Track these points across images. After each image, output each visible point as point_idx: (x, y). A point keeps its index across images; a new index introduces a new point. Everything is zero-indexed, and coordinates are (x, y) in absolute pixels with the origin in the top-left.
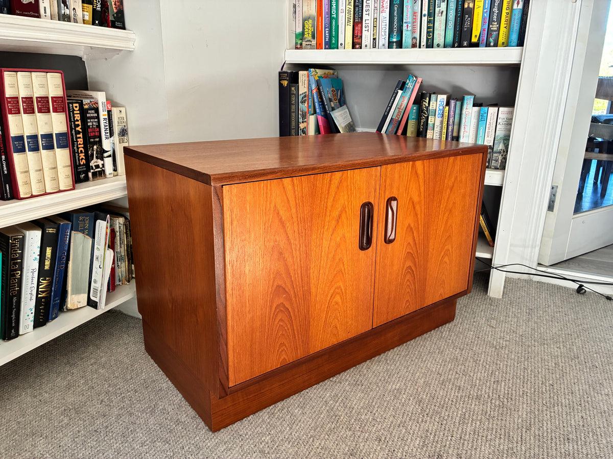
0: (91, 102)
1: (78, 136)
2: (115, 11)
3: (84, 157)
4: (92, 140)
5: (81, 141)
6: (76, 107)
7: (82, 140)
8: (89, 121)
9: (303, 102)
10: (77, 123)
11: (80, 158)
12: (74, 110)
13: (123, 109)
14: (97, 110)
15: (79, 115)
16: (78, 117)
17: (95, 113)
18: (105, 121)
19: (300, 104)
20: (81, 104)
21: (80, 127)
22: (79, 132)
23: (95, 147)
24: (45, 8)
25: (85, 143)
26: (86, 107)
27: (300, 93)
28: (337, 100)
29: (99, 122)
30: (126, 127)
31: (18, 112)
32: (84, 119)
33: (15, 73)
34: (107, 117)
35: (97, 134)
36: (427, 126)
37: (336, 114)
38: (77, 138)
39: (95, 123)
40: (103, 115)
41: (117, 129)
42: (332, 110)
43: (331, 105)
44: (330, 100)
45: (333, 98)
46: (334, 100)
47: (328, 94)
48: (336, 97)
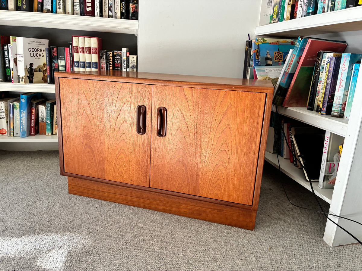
0: (118, 52)
1: (110, 66)
2: (132, 12)
4: (116, 68)
5: (111, 68)
6: (111, 54)
7: (112, 67)
8: (116, 60)
9: (252, 60)
10: (110, 60)
12: (109, 55)
13: (135, 57)
14: (121, 56)
15: (112, 57)
16: (111, 58)
17: (119, 57)
18: (124, 61)
20: (113, 53)
21: (112, 62)
22: (111, 64)
24: (97, 12)
25: (113, 69)
26: (115, 54)
27: (251, 54)
28: (281, 59)
29: (121, 61)
30: (136, 65)
31: (78, 52)
32: (114, 59)
33: (78, 37)
34: (126, 59)
35: (119, 66)
36: (318, 80)
37: (266, 69)
38: (109, 66)
39: (119, 61)
40: (124, 58)
41: (131, 65)
42: (265, 66)
43: (266, 62)
44: (267, 59)
45: (275, 58)
46: (276, 59)
47: (267, 54)
48: (279, 58)
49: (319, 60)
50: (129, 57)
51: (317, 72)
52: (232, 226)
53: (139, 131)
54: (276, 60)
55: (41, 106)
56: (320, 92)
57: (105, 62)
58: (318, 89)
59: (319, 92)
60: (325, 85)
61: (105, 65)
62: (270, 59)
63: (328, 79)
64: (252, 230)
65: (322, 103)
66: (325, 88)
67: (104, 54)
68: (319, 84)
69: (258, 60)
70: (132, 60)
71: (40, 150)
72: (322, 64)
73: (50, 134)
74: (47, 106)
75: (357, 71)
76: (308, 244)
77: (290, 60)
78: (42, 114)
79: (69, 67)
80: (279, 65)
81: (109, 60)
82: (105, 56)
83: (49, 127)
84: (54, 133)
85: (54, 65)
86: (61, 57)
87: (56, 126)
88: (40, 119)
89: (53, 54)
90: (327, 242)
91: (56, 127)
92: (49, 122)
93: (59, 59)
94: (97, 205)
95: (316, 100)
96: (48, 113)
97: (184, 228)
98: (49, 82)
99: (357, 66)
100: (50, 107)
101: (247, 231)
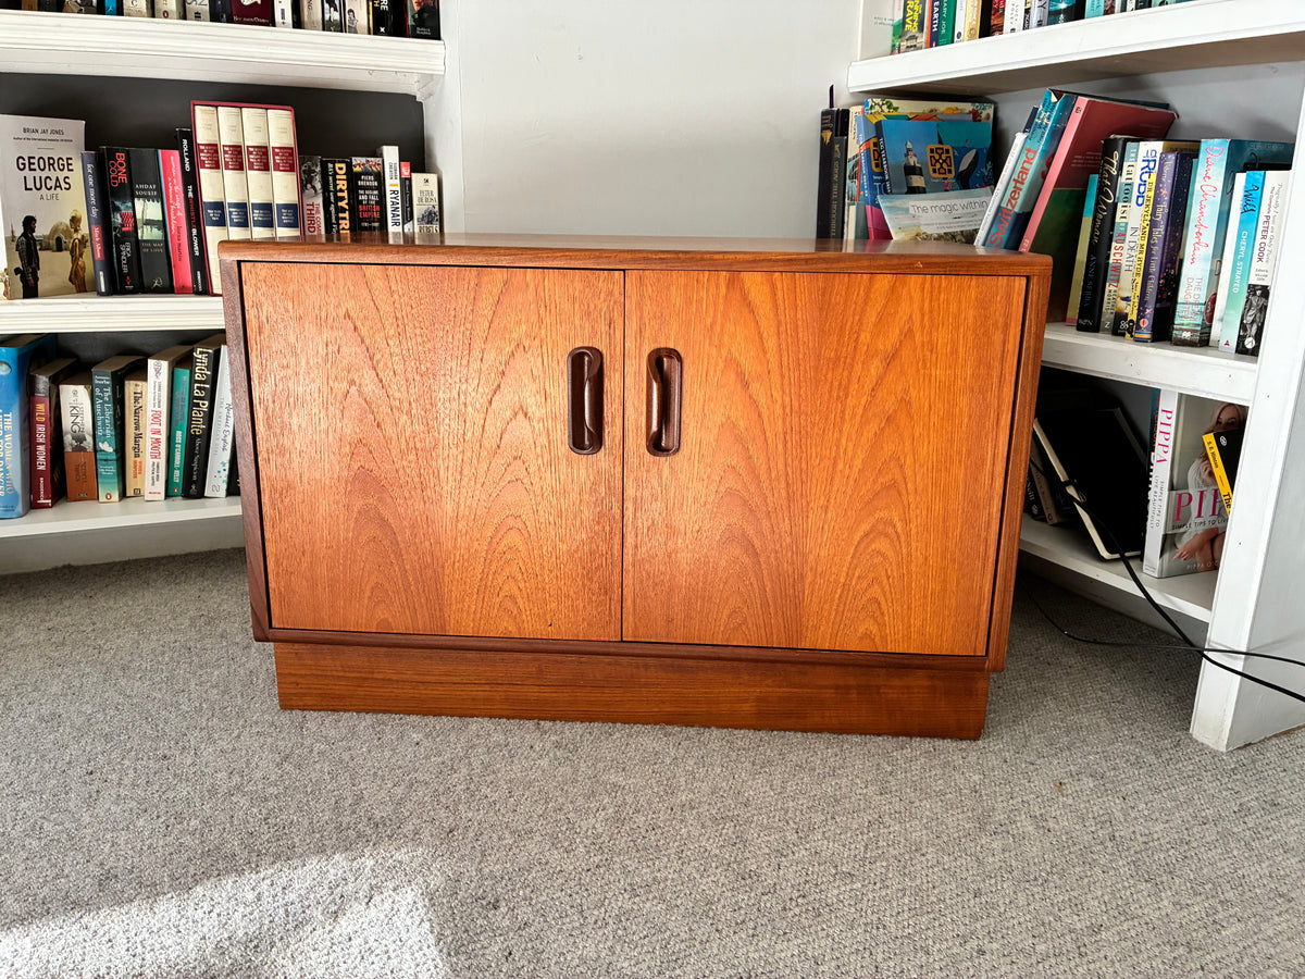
0: (367, 161)
1: (341, 215)
2: (416, 8)
4: (366, 224)
5: (345, 224)
6: (341, 169)
7: (348, 222)
8: (362, 192)
9: (852, 178)
10: (339, 194)
12: (336, 173)
13: (433, 178)
14: (380, 177)
15: (345, 183)
16: (342, 185)
17: (375, 181)
18: (394, 196)
19: (848, 181)
20: (350, 166)
21: (346, 201)
22: (343, 210)
24: (283, 11)
25: (353, 228)
26: (357, 169)
27: (849, 157)
28: (950, 171)
29: (382, 195)
30: (437, 208)
31: (216, 166)
32: (353, 189)
33: (214, 109)
34: (398, 188)
35: (376, 215)
36: (1112, 230)
37: (912, 203)
38: (338, 219)
39: (374, 196)
40: (391, 185)
41: (418, 211)
42: (907, 193)
43: (908, 182)
44: (910, 170)
45: (931, 168)
46: (934, 171)
47: (907, 155)
48: (944, 165)
49: (1112, 164)
50: (410, 180)
51: (1105, 204)
52: (910, 735)
53: (577, 443)
54: (937, 175)
55: (72, 388)
56: (1124, 268)
57: (319, 200)
58: (1111, 261)
59: (1118, 269)
60: (1145, 247)
61: (322, 215)
62: (918, 172)
63: (1153, 224)
64: (976, 738)
65: (1136, 304)
66: (1143, 256)
67: (315, 171)
68: (1114, 244)
69: (882, 174)
70: (422, 192)
71: (64, 567)
72: (1123, 179)
73: (116, 496)
74: (98, 386)
75: (1256, 194)
76: (1157, 754)
77: (1018, 169)
78: (78, 420)
79: (178, 228)
80: (947, 191)
81: (335, 192)
82: (318, 178)
83: (108, 470)
84: (130, 492)
85: (117, 219)
86: (146, 186)
87: (135, 462)
88: (68, 439)
89: (113, 175)
90: (1206, 742)
91: (135, 467)
92: (107, 447)
93: (139, 197)
94: (416, 737)
95: (1106, 297)
96: (103, 411)
97: (761, 768)
98: (103, 290)
99: (1256, 180)
100: (109, 390)
101: (964, 744)
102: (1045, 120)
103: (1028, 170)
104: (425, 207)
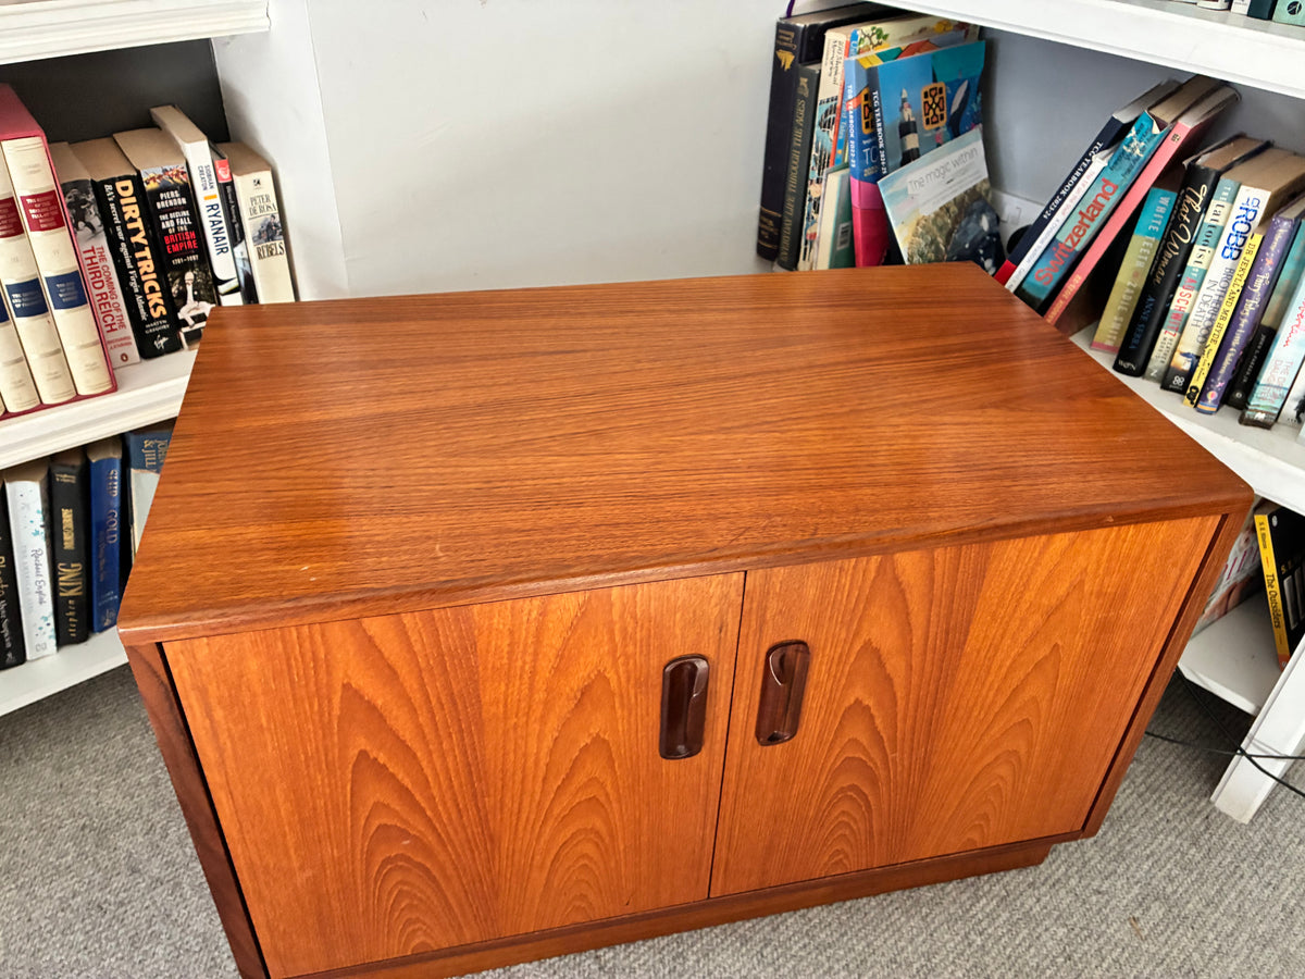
0: (165, 171)
1: (138, 255)
3: (161, 302)
4: (179, 261)
5: (147, 266)
6: (125, 189)
7: (151, 262)
8: (163, 217)
9: (826, 125)
10: (130, 226)
11: (151, 304)
12: (118, 197)
13: (265, 177)
14: (187, 191)
15: (136, 207)
16: (132, 211)
17: (181, 197)
18: (213, 212)
19: (817, 129)
20: (137, 181)
21: (143, 234)
22: (141, 247)
23: (189, 276)
25: (161, 269)
26: (149, 187)
27: (822, 96)
29: (195, 216)
30: (277, 219)
32: (150, 214)
34: (218, 200)
35: (192, 245)
38: (134, 261)
39: (184, 221)
40: (206, 198)
41: (250, 227)
42: (903, 165)
43: (903, 145)
45: (924, 119)
46: (928, 122)
47: (902, 109)
48: (938, 112)
49: (1197, 200)
50: (232, 184)
51: (1178, 242)
56: (1191, 321)
57: (103, 242)
59: (1181, 319)
60: (1230, 314)
61: (109, 262)
62: (912, 127)
63: (1246, 293)
64: (1040, 862)
65: (1208, 365)
67: (85, 202)
68: (1180, 289)
70: (253, 200)
76: (1196, 843)
77: (1089, 200)
80: (939, 145)
81: (124, 224)
82: (93, 210)
102: (1138, 151)
103: (1103, 206)
104: (260, 220)
